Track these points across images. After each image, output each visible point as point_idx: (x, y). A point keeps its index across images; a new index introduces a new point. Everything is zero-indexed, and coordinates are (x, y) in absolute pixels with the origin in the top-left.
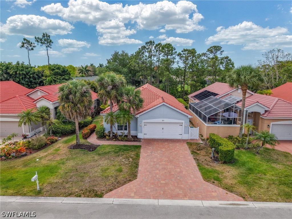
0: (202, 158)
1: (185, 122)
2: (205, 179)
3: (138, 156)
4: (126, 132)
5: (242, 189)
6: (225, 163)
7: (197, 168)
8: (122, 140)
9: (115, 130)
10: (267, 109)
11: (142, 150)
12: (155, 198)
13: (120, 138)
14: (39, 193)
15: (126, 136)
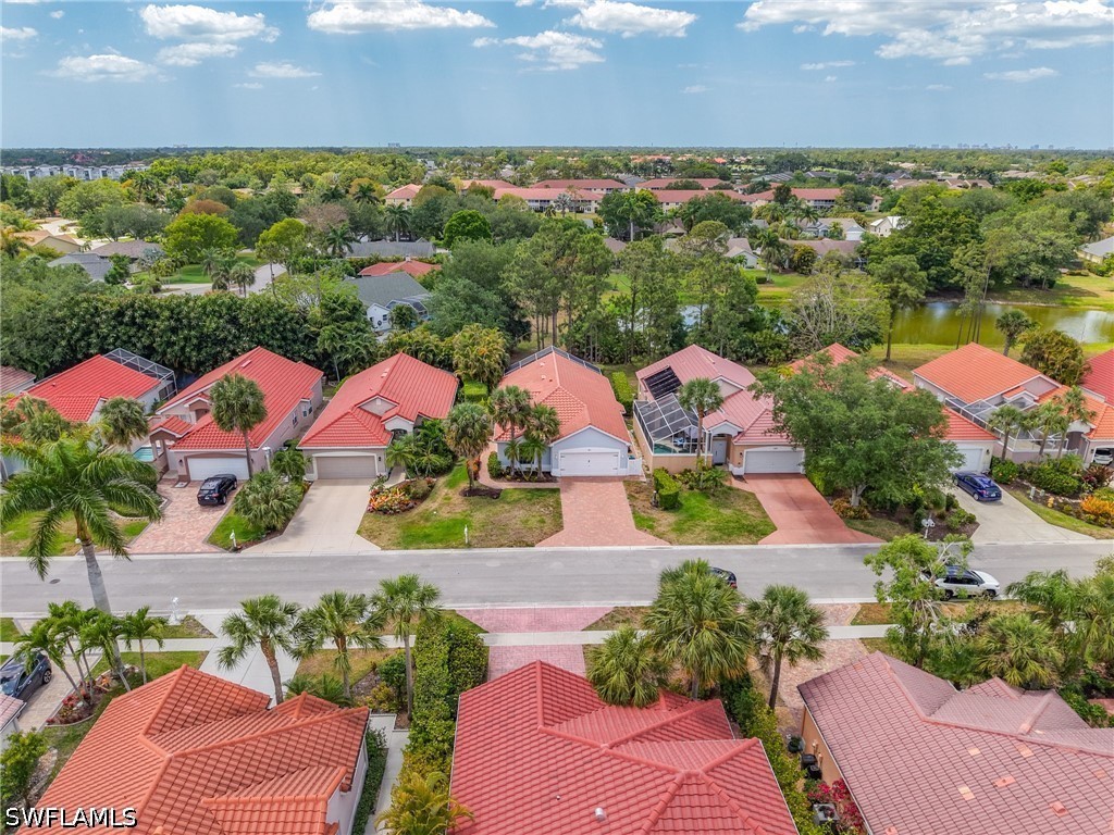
0: (639, 504)
1: (621, 451)
2: (637, 528)
3: (558, 503)
4: (534, 466)
5: (673, 536)
6: (666, 509)
7: (631, 516)
8: (530, 481)
9: (517, 466)
10: (740, 430)
11: (562, 496)
12: (584, 545)
13: (527, 478)
14: (469, 546)
15: (535, 473)
